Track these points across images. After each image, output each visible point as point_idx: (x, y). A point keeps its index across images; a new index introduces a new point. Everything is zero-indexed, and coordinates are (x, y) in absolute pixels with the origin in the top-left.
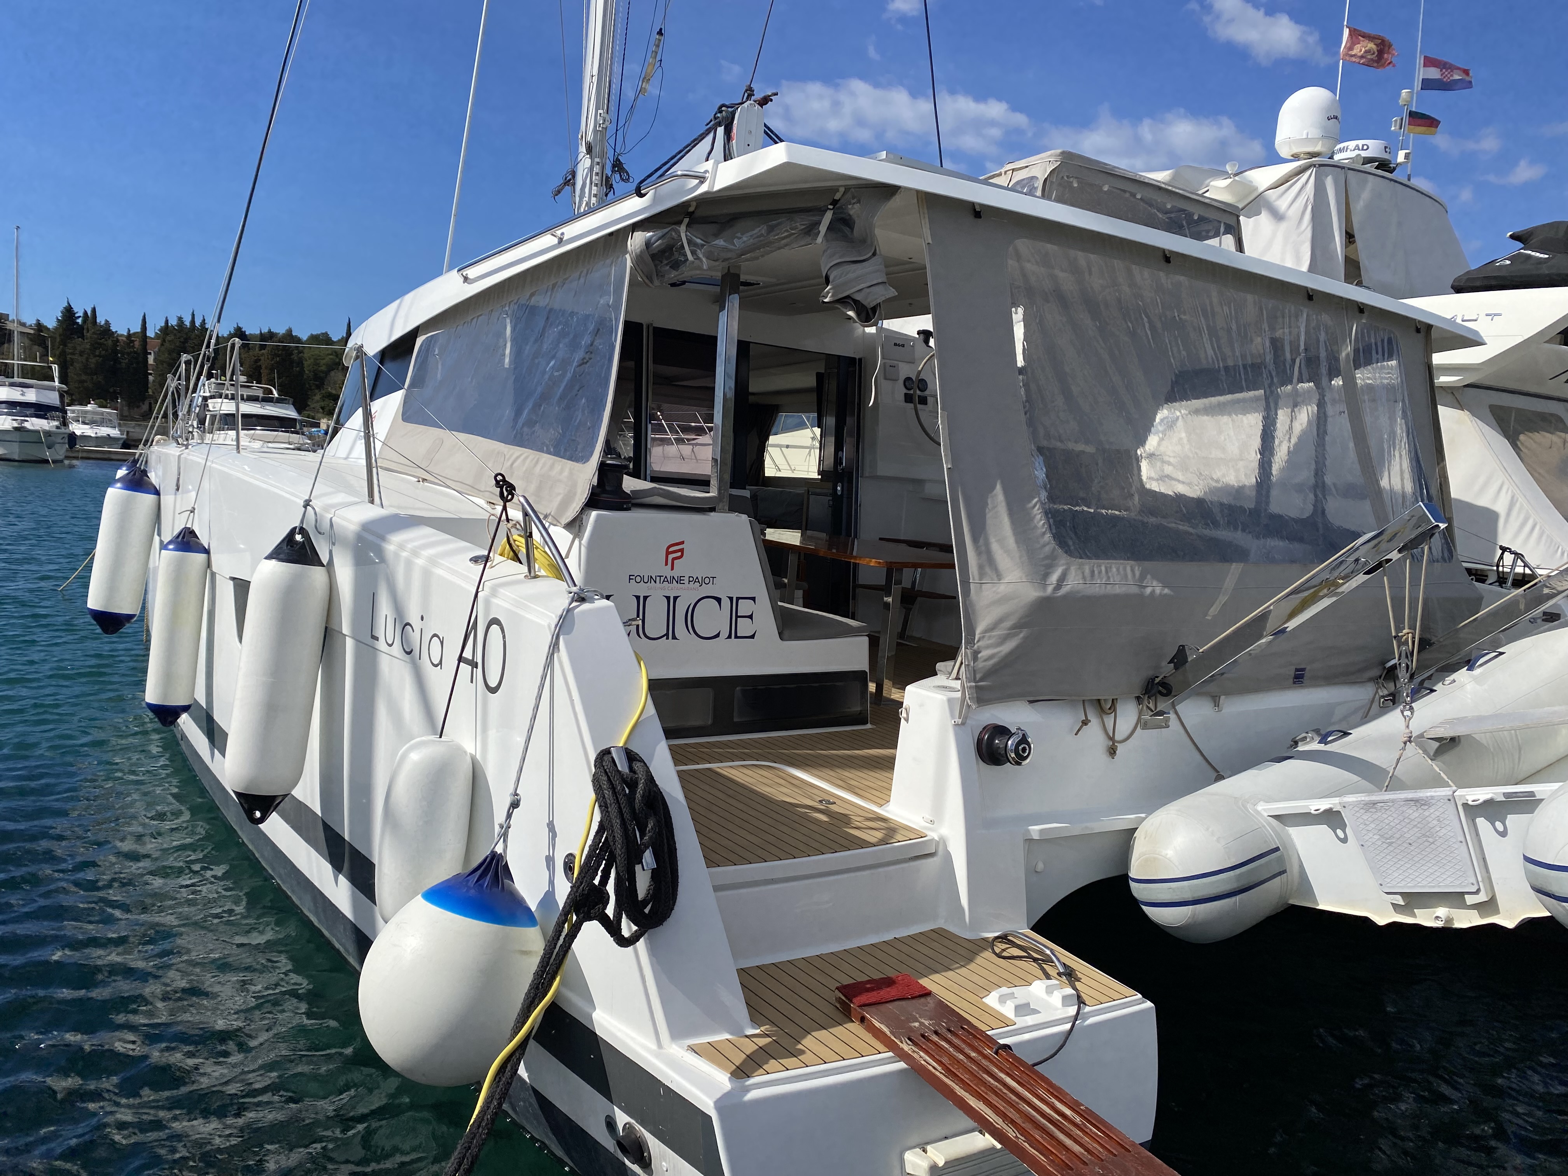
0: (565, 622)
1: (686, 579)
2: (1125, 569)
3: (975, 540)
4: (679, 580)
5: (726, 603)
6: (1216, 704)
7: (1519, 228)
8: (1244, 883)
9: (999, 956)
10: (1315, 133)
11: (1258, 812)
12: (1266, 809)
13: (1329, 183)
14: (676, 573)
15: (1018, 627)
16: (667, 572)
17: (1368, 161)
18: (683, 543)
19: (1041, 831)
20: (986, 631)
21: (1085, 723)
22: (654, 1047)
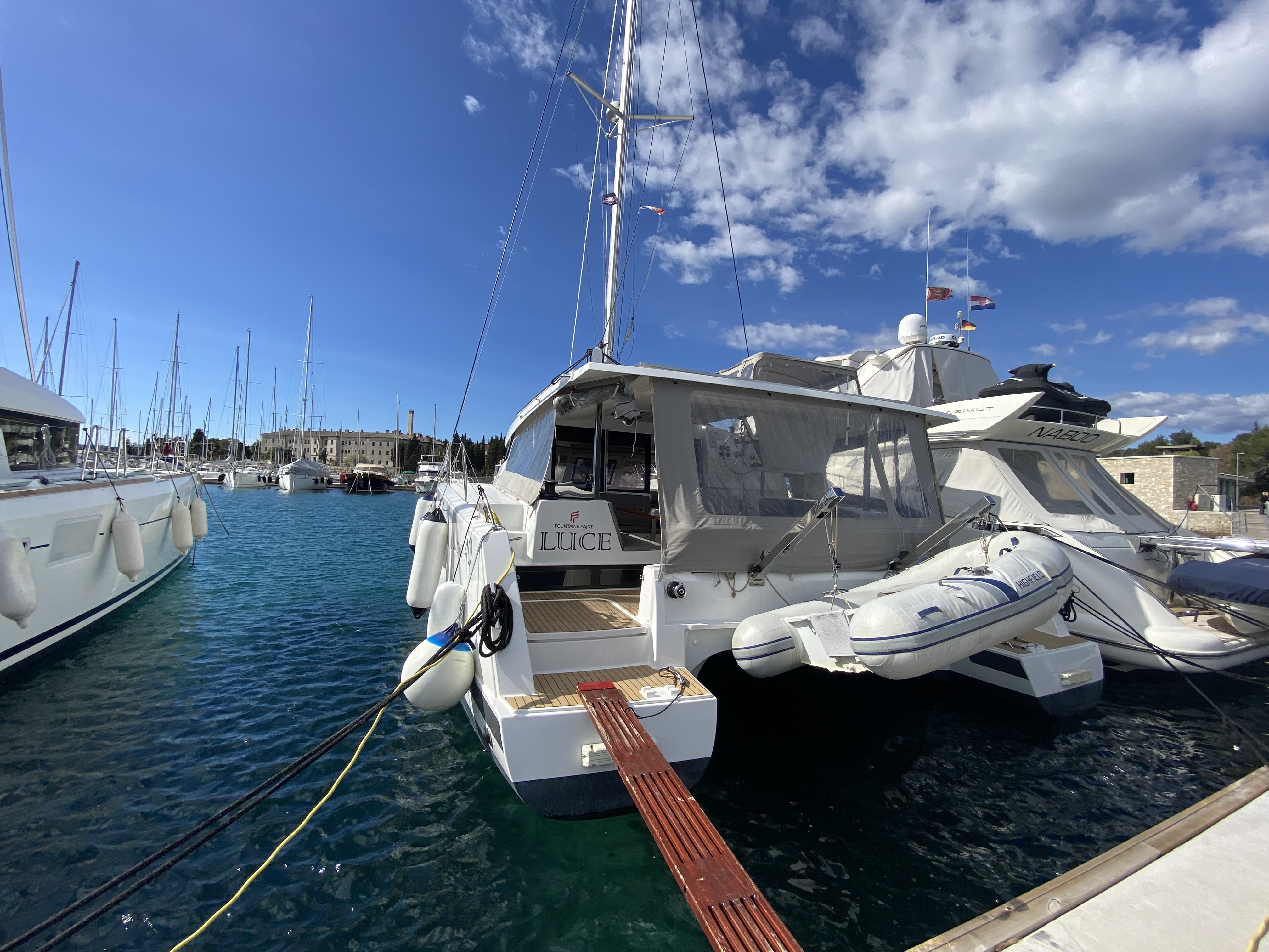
1: (580, 526)
2: (738, 520)
3: (669, 507)
4: (577, 526)
5: (597, 536)
6: (790, 577)
7: (1014, 368)
8: (771, 651)
10: (914, 333)
11: (784, 621)
12: (788, 620)
13: (923, 354)
14: (575, 524)
15: (684, 541)
16: (571, 523)
17: (946, 343)
18: (578, 512)
19: (693, 627)
20: (671, 543)
21: (719, 582)
22: (494, 697)
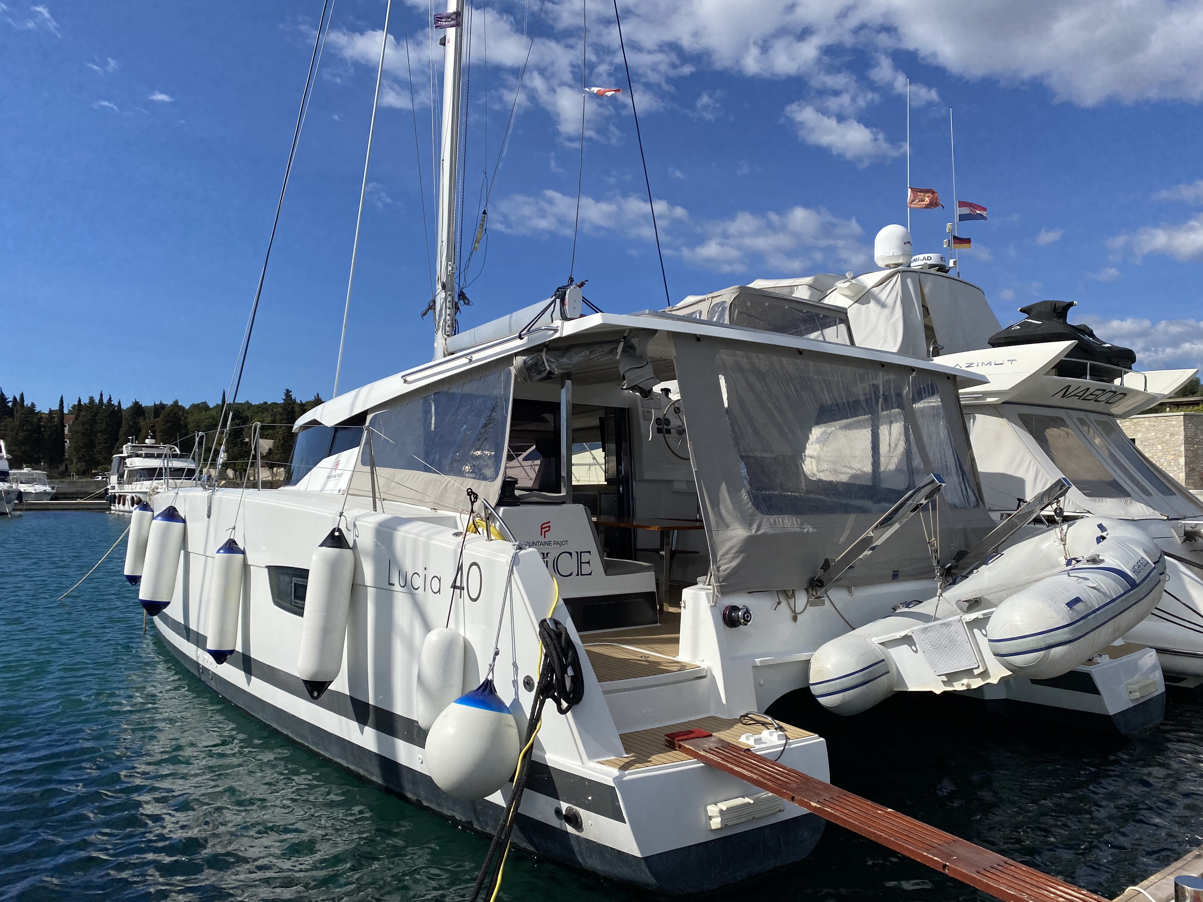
0: (515, 561)
1: (552, 543)
2: (792, 520)
3: (713, 508)
4: (549, 544)
5: (574, 555)
6: (850, 592)
7: (1025, 305)
8: (867, 678)
9: (744, 724)
10: (897, 252)
11: (872, 642)
12: (876, 640)
13: (909, 281)
14: (546, 540)
15: (739, 552)
16: (543, 540)
17: (932, 266)
18: (549, 522)
19: (761, 661)
20: (723, 556)
21: (779, 603)
22: (579, 765)
